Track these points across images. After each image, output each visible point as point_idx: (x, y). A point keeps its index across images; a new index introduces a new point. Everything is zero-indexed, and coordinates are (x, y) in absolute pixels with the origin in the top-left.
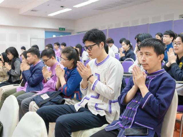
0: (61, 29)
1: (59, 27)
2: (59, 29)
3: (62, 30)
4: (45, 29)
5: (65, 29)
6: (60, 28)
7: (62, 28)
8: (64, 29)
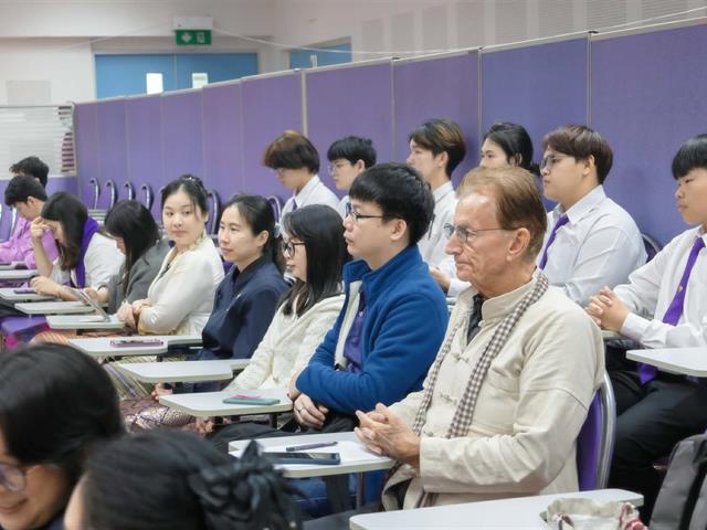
0: (187, 38)
1: (176, 27)
2: (174, 34)
3: (194, 41)
4: (93, 42)
5: (213, 35)
6: (180, 33)
7: (193, 33)
8: (207, 34)
